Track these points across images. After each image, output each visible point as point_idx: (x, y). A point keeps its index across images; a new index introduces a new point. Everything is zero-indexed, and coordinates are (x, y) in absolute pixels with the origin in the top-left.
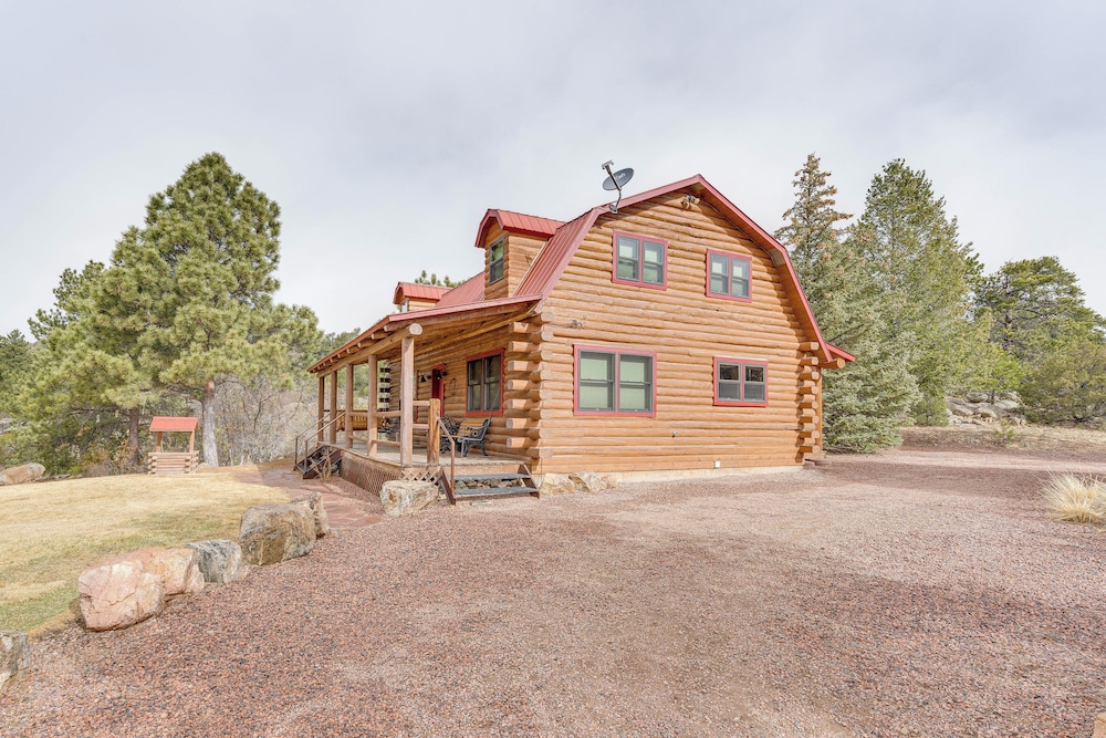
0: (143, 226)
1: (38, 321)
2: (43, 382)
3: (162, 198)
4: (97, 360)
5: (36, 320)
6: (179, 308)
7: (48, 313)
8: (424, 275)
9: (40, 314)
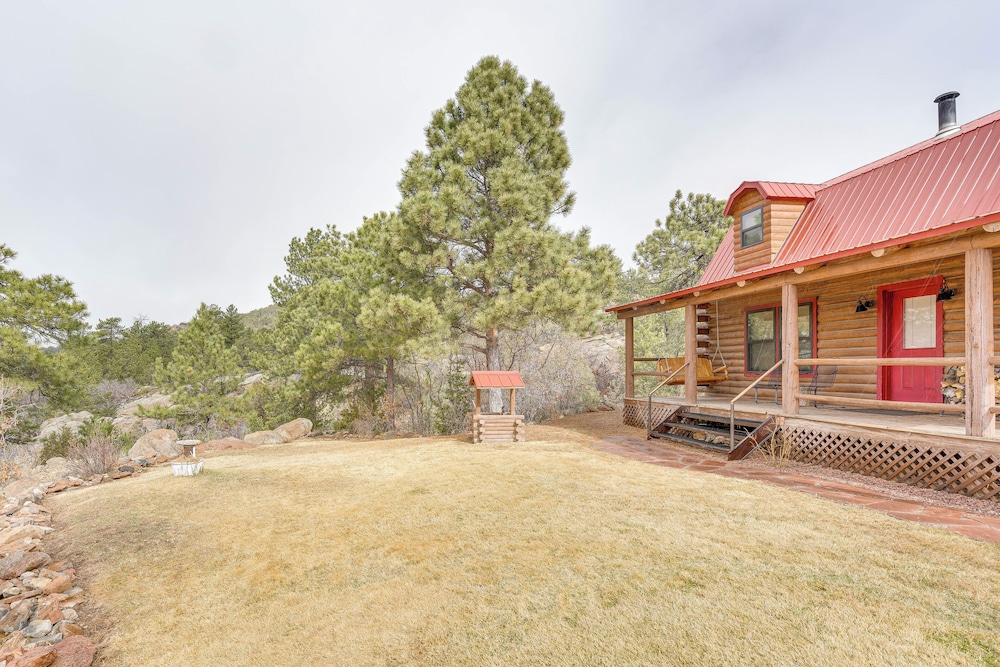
0: (426, 151)
1: (275, 287)
2: (321, 338)
3: (444, 114)
4: (401, 304)
5: (274, 285)
6: (497, 234)
7: (283, 279)
8: (679, 195)
9: (276, 280)
